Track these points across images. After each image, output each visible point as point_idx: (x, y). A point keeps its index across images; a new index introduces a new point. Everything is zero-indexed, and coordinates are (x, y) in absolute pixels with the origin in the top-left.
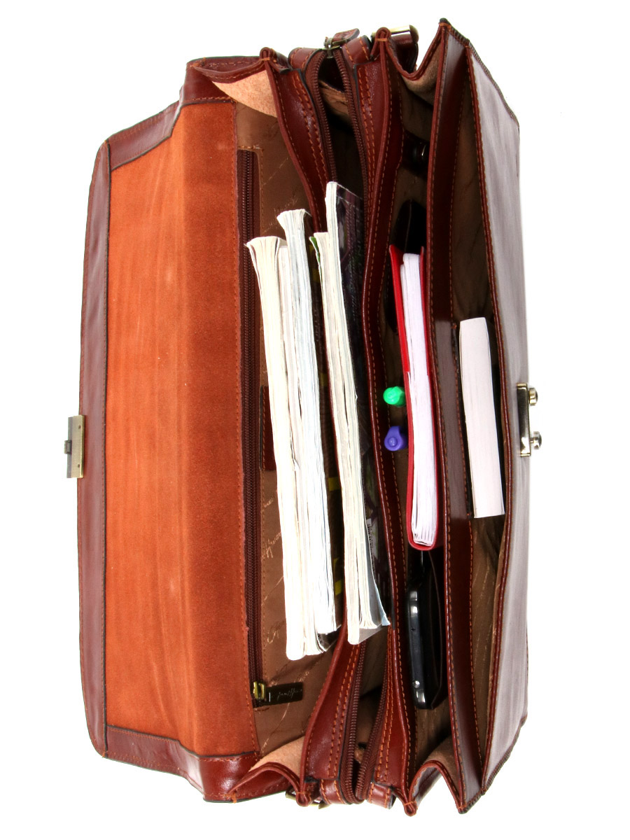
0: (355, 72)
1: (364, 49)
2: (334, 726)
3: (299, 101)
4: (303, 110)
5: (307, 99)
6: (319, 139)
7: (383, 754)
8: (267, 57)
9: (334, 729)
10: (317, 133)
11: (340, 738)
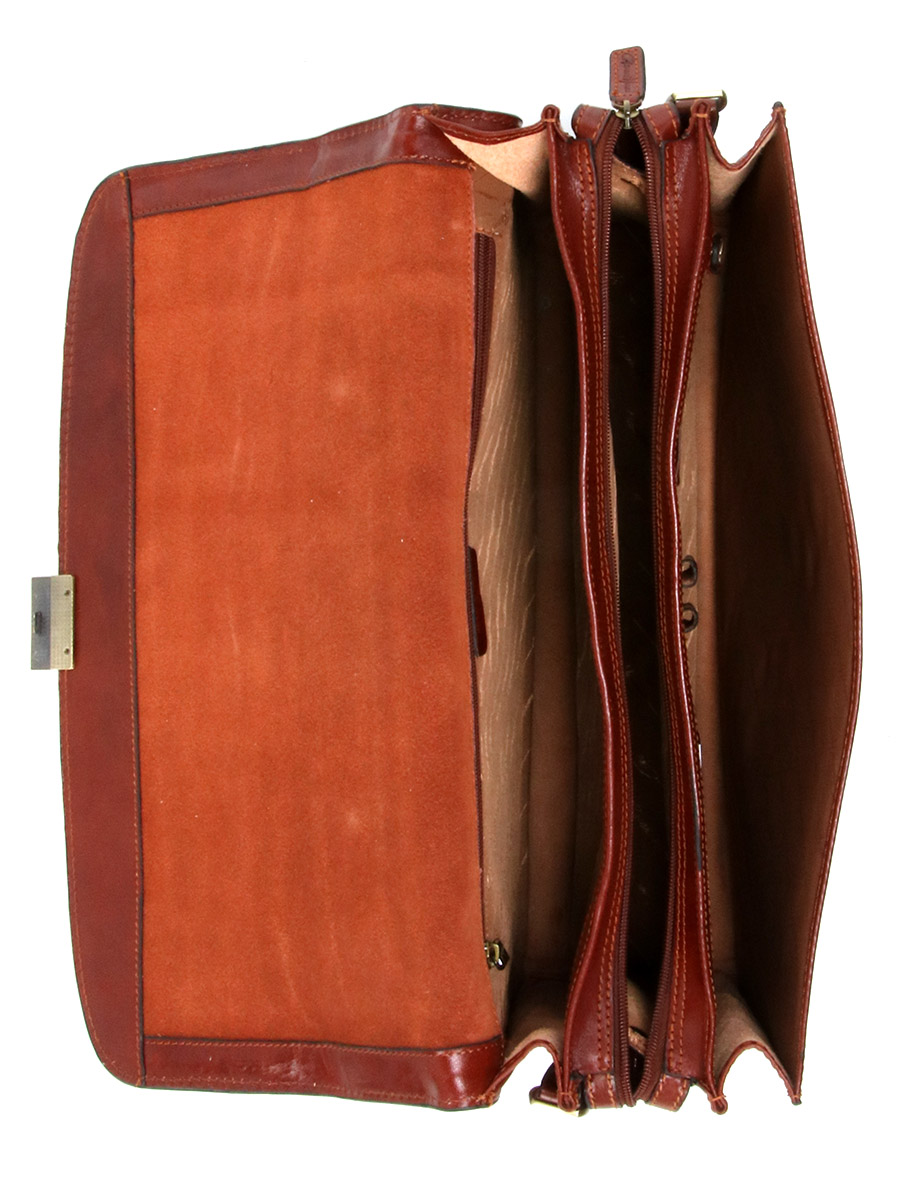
0: (663, 151)
1: (674, 123)
2: (599, 1012)
3: (579, 179)
4: (582, 191)
5: (590, 180)
6: (594, 232)
7: (675, 1036)
8: (552, 117)
9: (599, 1016)
10: (593, 222)
11: (608, 1026)
